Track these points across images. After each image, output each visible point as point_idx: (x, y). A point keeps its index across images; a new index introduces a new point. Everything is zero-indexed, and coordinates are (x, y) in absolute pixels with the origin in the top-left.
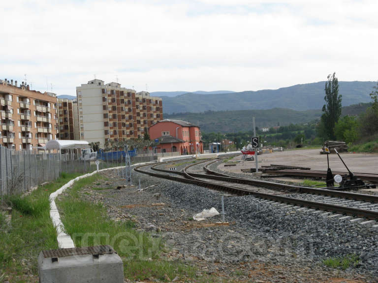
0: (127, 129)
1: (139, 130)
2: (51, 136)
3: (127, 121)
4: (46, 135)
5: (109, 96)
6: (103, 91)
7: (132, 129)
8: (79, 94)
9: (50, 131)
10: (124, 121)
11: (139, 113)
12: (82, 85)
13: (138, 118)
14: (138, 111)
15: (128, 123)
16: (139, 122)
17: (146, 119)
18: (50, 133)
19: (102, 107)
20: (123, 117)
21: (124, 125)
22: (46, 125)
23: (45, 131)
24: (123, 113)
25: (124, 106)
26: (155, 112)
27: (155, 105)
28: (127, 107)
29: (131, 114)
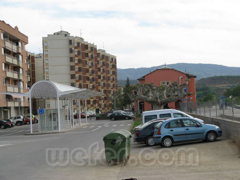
0: (91, 83)
1: (99, 85)
2: (22, 83)
3: (90, 75)
4: (16, 82)
5: (76, 48)
6: (70, 42)
7: (94, 83)
8: (45, 44)
9: (21, 78)
10: (87, 75)
11: (100, 68)
12: (48, 35)
13: (99, 73)
14: (99, 66)
15: (91, 77)
16: (100, 77)
17: (105, 74)
18: (20, 80)
19: (69, 59)
20: (87, 71)
21: (88, 79)
22: (16, 68)
23: (16, 76)
24: (87, 67)
25: (88, 60)
26: (111, 69)
27: (111, 62)
28: (90, 62)
29: (94, 68)
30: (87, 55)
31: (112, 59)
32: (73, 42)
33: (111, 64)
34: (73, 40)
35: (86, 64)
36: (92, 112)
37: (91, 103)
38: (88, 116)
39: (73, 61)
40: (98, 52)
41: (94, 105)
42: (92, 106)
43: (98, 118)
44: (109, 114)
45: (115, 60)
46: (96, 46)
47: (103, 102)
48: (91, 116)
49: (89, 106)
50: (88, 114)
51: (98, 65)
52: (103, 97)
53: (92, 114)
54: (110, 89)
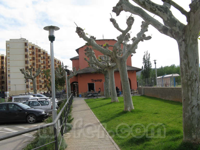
5: (30, 49)
8: (8, 46)
19: (24, 56)
24: (40, 63)
25: (40, 59)
28: (42, 61)
29: (45, 65)
30: (40, 56)
31: (58, 62)
32: (27, 44)
33: (58, 65)
34: (27, 43)
35: (39, 61)
39: (28, 57)
40: (48, 56)
42: (43, 89)
45: (60, 63)
51: (48, 64)
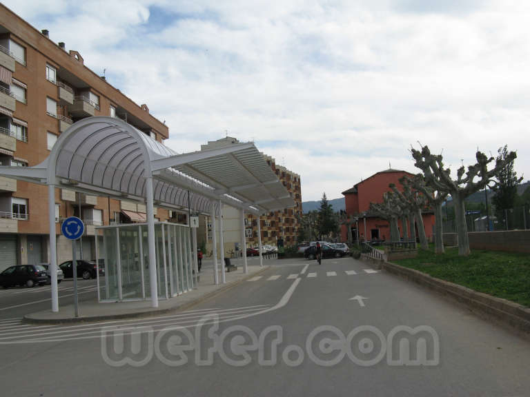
26: (294, 191)
27: (294, 182)
31: (295, 178)
33: (294, 185)
36: (270, 246)
37: (269, 236)
38: (265, 252)
40: (277, 168)
41: (273, 238)
42: (270, 239)
43: (281, 256)
44: (302, 249)
45: (299, 180)
46: (274, 159)
47: (285, 234)
48: (269, 253)
49: (266, 239)
50: (264, 249)
52: (284, 227)
53: (271, 250)
54: (293, 217)
